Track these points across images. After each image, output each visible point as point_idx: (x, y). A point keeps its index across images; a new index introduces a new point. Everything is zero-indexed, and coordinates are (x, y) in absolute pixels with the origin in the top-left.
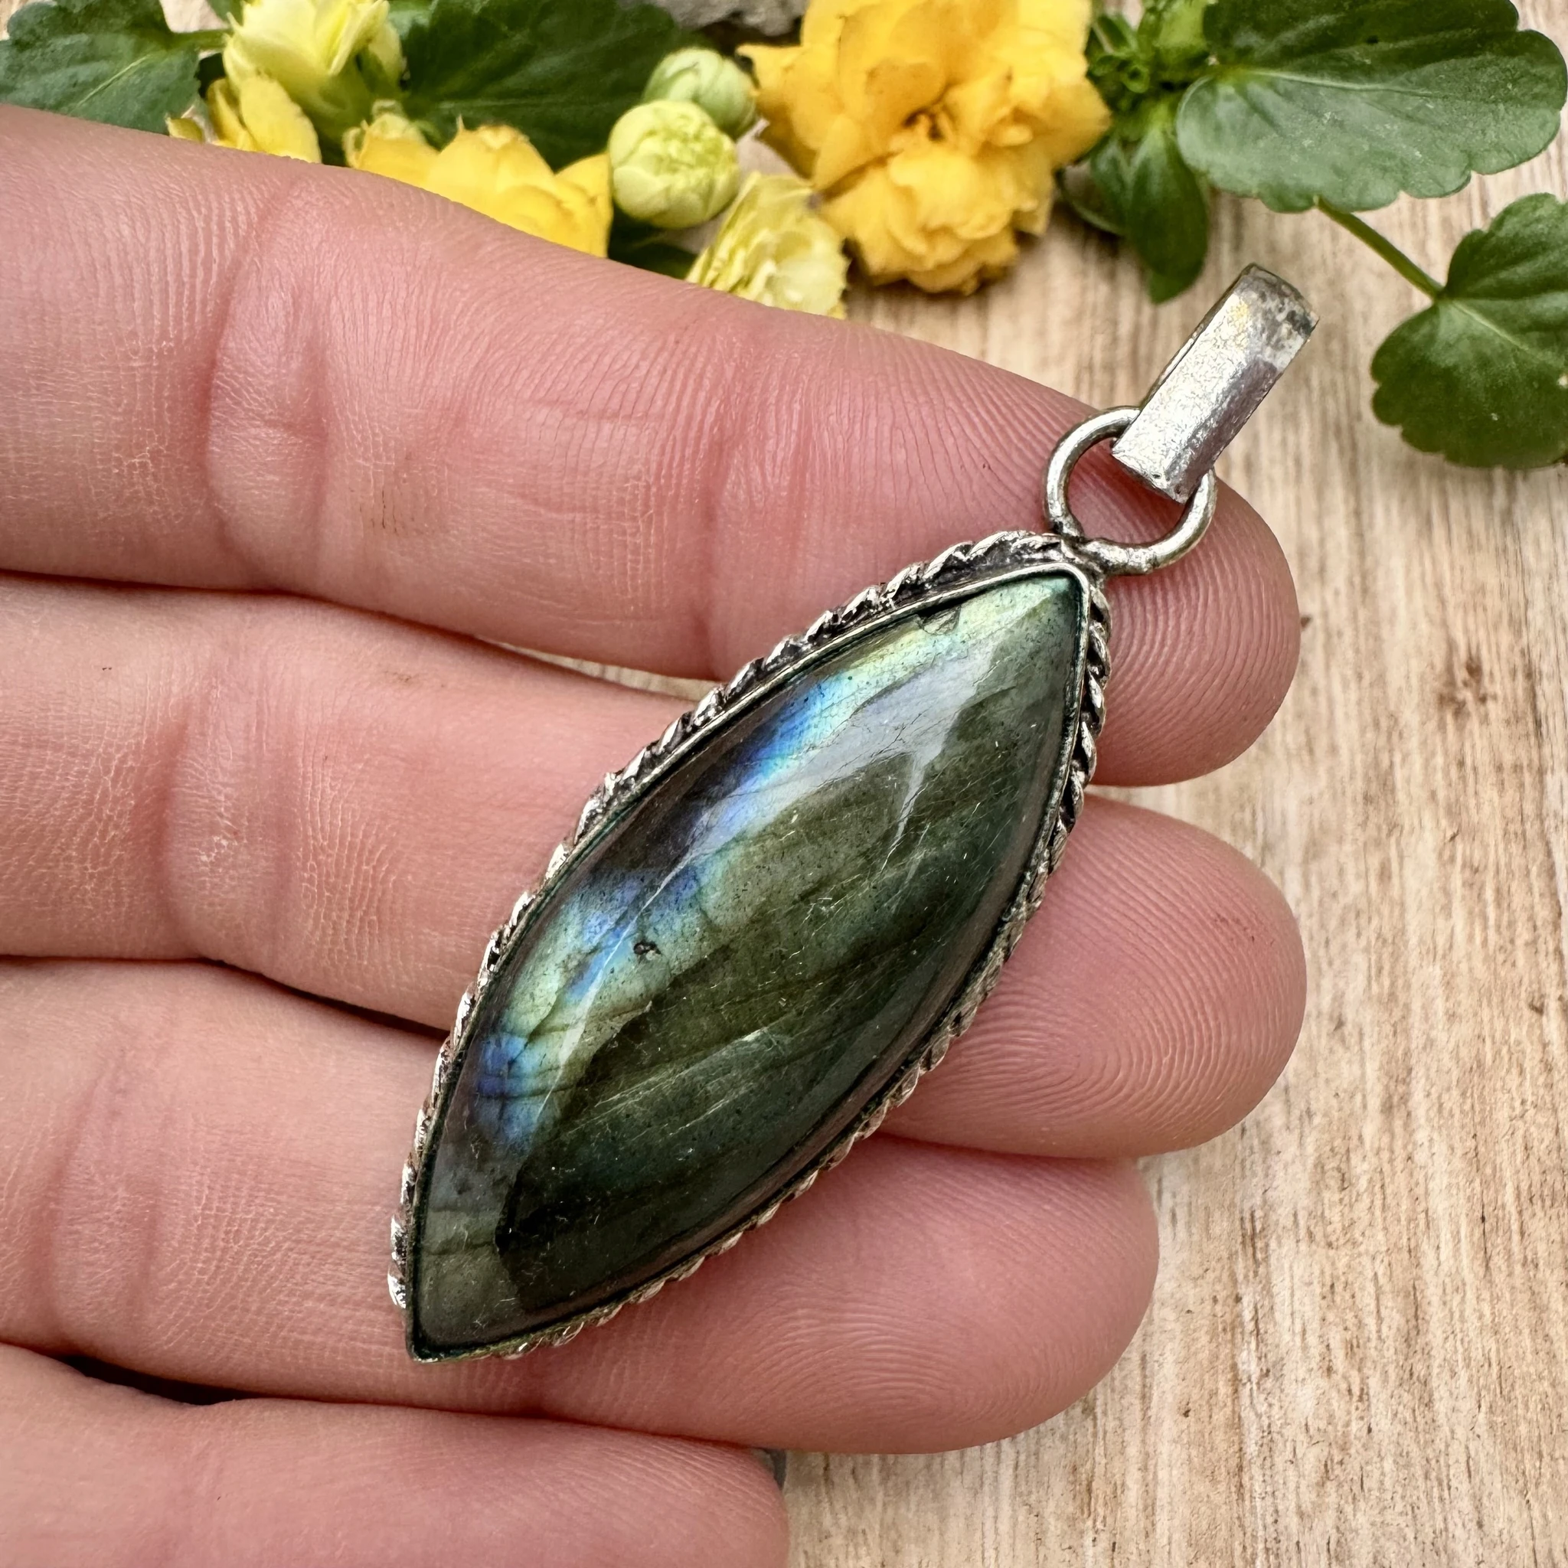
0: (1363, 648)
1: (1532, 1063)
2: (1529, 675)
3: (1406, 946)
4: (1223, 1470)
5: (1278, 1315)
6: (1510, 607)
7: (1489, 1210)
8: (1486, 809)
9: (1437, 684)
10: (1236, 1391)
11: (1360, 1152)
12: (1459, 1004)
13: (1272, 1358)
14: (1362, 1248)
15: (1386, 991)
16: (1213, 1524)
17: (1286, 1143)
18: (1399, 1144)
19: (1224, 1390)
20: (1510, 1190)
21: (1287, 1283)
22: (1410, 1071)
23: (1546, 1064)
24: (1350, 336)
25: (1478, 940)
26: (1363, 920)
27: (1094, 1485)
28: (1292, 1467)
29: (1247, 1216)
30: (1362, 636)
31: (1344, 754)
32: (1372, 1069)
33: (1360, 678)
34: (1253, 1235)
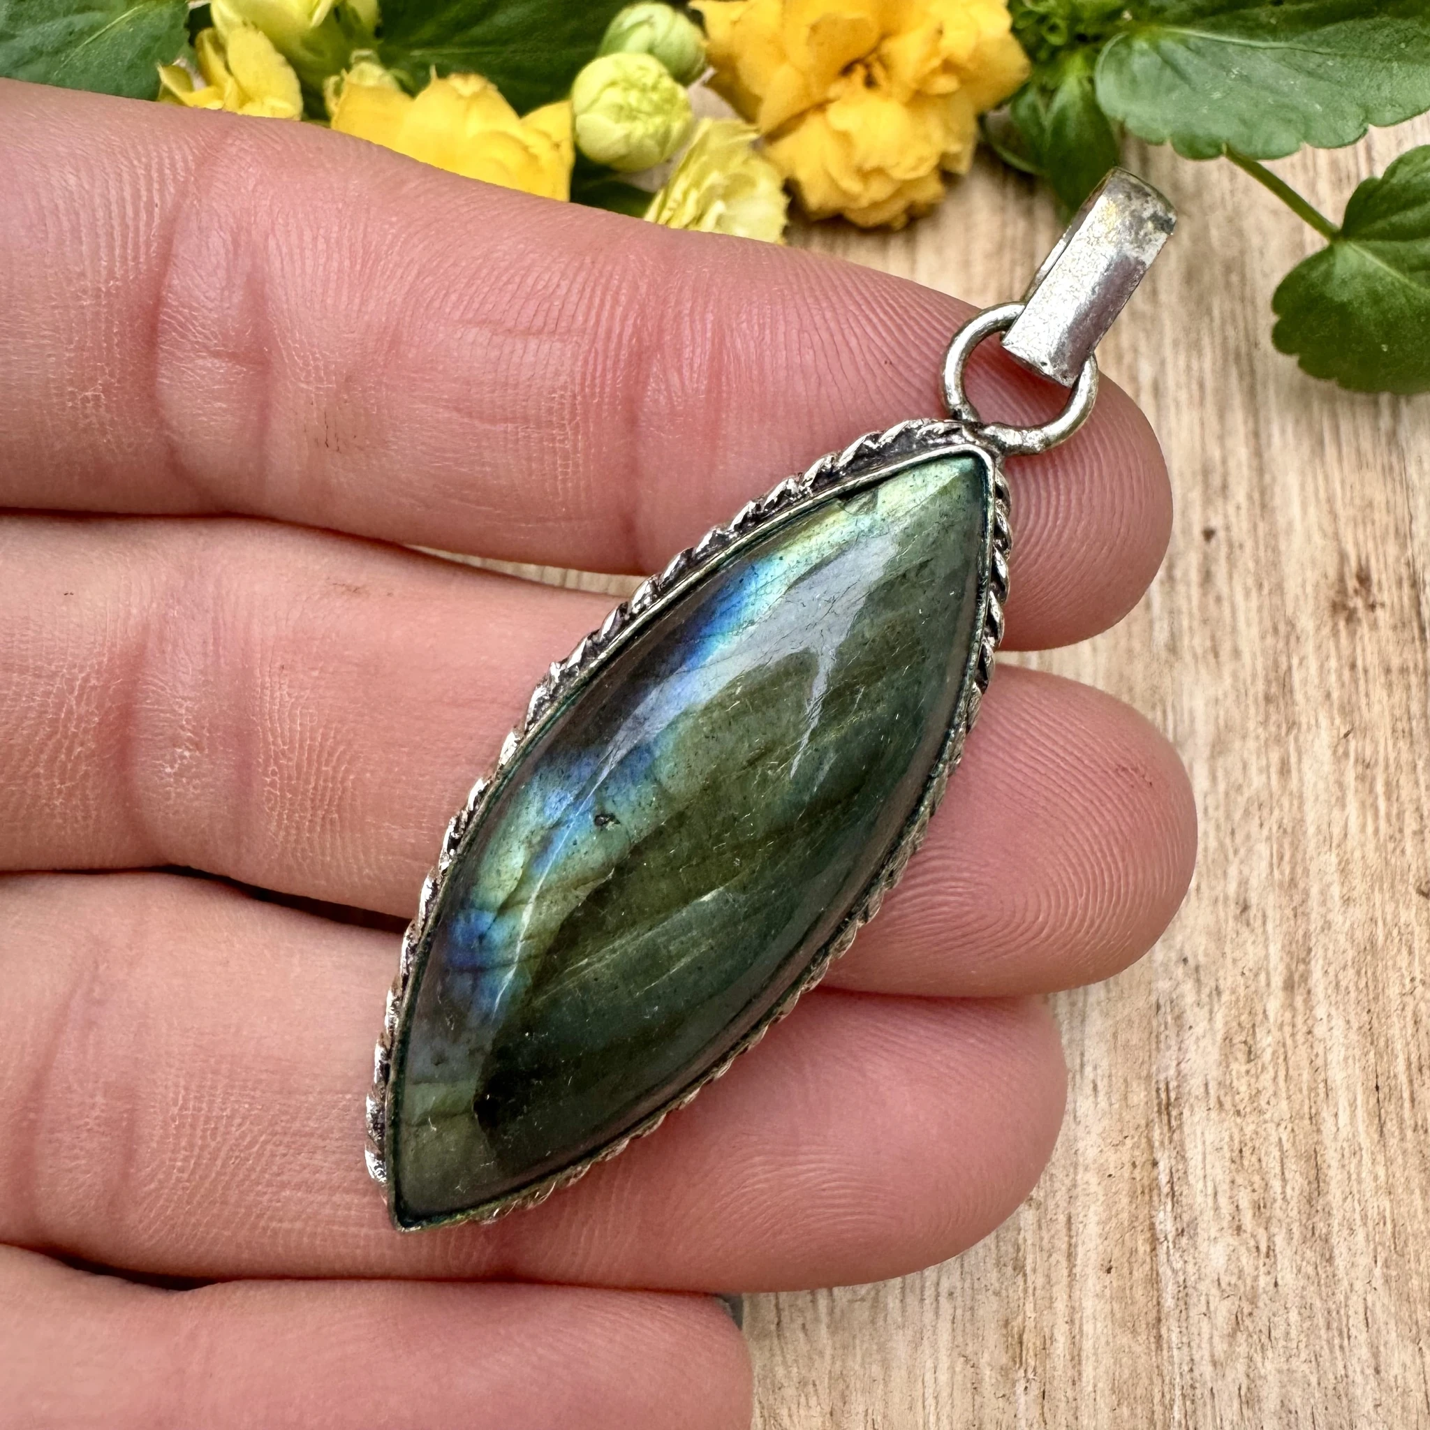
0: (1262, 559)
1: (1420, 944)
2: (1414, 584)
3: (1305, 832)
4: (1143, 1322)
5: (1191, 1178)
6: (1396, 519)
7: (1382, 1080)
8: (1376, 708)
9: (1332, 593)
10: (1154, 1249)
11: (1265, 1027)
12: (1353, 889)
13: (1186, 1217)
14: (1267, 1116)
15: (1287, 879)
16: (1135, 1374)
17: (1197, 1018)
18: (1299, 1020)
19: (1143, 1248)
20: (1401, 1059)
21: (1200, 1148)
22: (1310, 950)
24: (1248, 270)
25: (1370, 829)
26: (1265, 812)
27: (1025, 1337)
28: (1206, 1319)
29: (1162, 1086)
30: (1262, 547)
31: (1246, 657)
32: (1275, 950)
33: (1260, 586)
34: (1168, 1104)
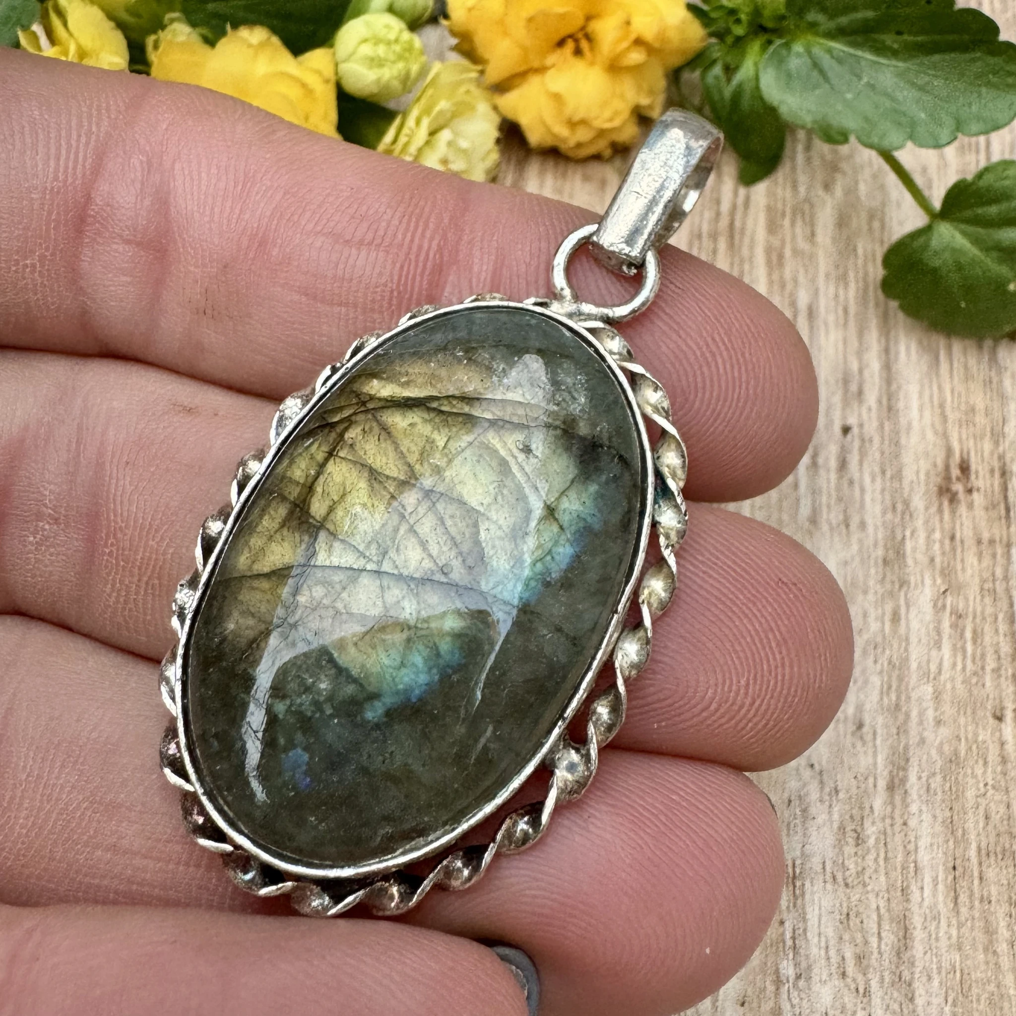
0: (887, 452)
1: (993, 756)
2: (1003, 474)
3: (908, 668)
5: (808, 934)
6: (992, 422)
7: (958, 862)
8: (969, 572)
9: (939, 480)
10: (778, 989)
11: (870, 820)
12: (943, 713)
13: (804, 965)
14: (869, 888)
15: (893, 702)
17: (819, 811)
18: (897, 812)
19: (771, 988)
20: (974, 846)
21: (817, 912)
22: (908, 760)
23: (1003, 757)
24: (887, 219)
25: (959, 666)
26: (879, 650)
30: (887, 442)
31: (870, 529)
32: (880, 759)
33: (883, 472)
34: (794, 877)
